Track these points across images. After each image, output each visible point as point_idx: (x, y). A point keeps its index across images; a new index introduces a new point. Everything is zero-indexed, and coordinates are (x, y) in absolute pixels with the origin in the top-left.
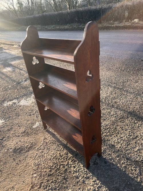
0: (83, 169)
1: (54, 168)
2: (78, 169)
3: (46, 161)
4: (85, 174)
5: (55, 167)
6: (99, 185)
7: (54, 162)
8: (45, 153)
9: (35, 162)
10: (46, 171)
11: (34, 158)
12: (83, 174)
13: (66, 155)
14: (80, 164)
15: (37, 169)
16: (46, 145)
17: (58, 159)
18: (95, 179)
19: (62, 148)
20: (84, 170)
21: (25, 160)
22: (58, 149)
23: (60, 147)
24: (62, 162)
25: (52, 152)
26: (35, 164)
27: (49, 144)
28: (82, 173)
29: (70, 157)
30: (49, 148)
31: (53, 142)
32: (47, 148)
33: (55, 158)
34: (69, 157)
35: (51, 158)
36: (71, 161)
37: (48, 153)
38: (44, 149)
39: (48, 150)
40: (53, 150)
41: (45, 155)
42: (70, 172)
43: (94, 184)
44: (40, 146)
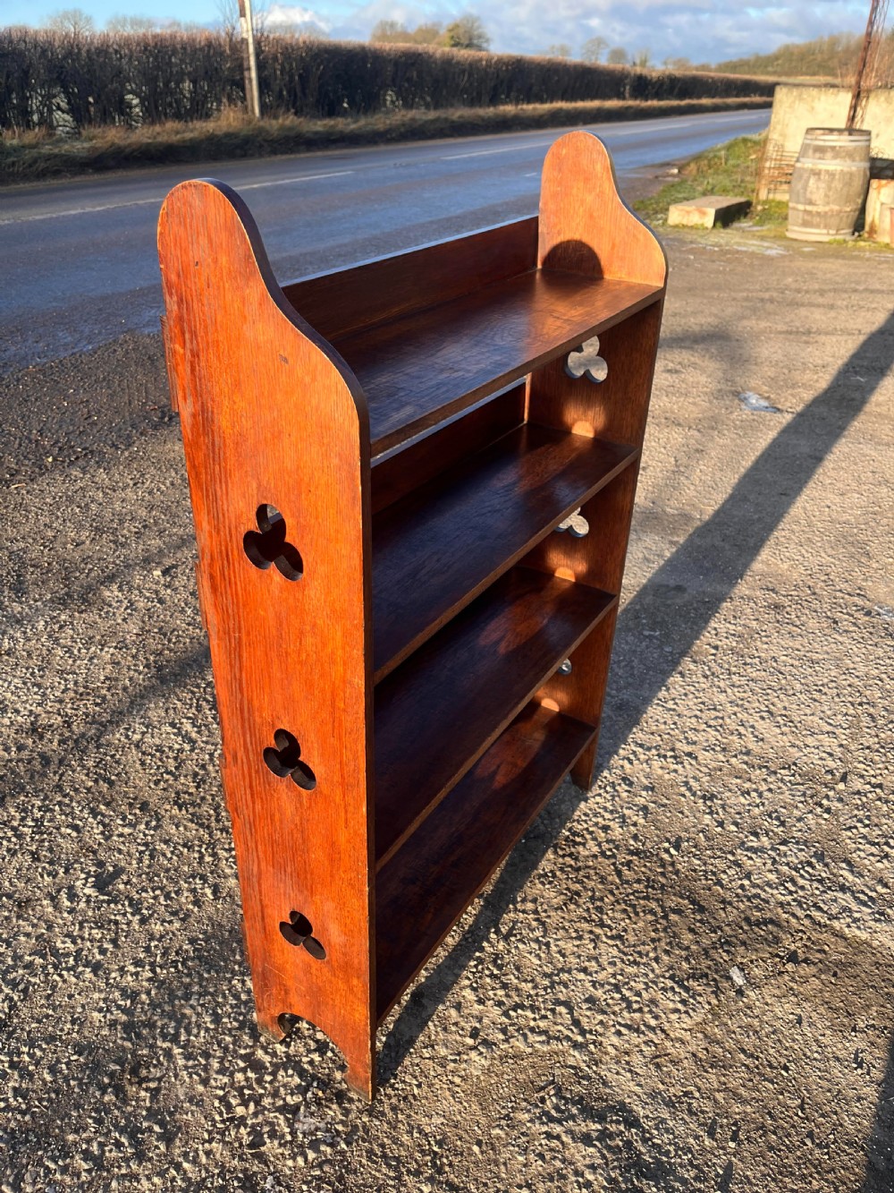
0: (598, 799)
1: (657, 900)
2: (607, 815)
3: (640, 953)
4: (617, 791)
5: (647, 898)
6: (634, 749)
7: (625, 911)
8: (594, 984)
9: (677, 1011)
10: (691, 930)
11: (653, 1029)
12: (619, 796)
13: (554, 876)
14: (577, 813)
15: (706, 975)
16: (533, 1008)
17: (599, 903)
18: (615, 761)
19: (516, 910)
20: (600, 795)
21: (686, 1094)
22: (533, 930)
23: (515, 923)
24: (603, 880)
25: (569, 946)
26: (683, 1002)
27: (517, 989)
28: (617, 799)
29: (564, 856)
30: (546, 975)
31: (492, 976)
32: (552, 987)
33: (601, 920)
34: (561, 860)
35: (612, 938)
36: (581, 848)
37: (585, 970)
38: (567, 1004)
39: (565, 976)
40: (554, 948)
41: (601, 976)
42: (635, 837)
43: (639, 759)
44: (555, 1045)
